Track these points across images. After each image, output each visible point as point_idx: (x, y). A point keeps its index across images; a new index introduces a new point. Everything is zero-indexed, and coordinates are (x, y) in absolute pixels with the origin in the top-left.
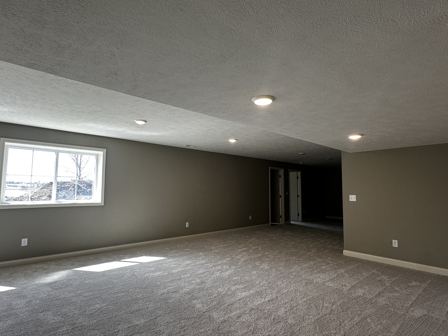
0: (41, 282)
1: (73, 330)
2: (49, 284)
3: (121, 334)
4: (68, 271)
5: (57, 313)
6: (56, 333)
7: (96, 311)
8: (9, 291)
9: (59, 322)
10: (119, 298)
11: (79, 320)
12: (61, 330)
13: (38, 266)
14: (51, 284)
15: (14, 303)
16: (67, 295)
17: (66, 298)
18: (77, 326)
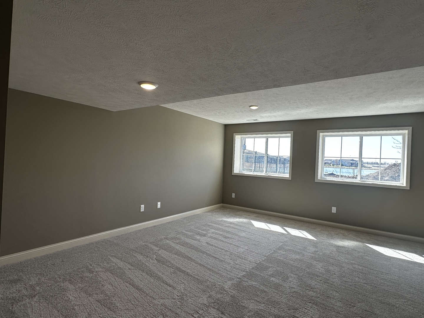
0: (334, 243)
1: (323, 283)
2: (338, 247)
3: (354, 310)
4: (360, 243)
5: (325, 267)
6: (313, 278)
7: (352, 282)
8: (311, 239)
9: (320, 273)
10: (382, 285)
11: (334, 279)
12: (317, 278)
13: (342, 232)
14: (339, 247)
15: (308, 248)
16: (342, 259)
17: (340, 261)
18: (328, 282)
